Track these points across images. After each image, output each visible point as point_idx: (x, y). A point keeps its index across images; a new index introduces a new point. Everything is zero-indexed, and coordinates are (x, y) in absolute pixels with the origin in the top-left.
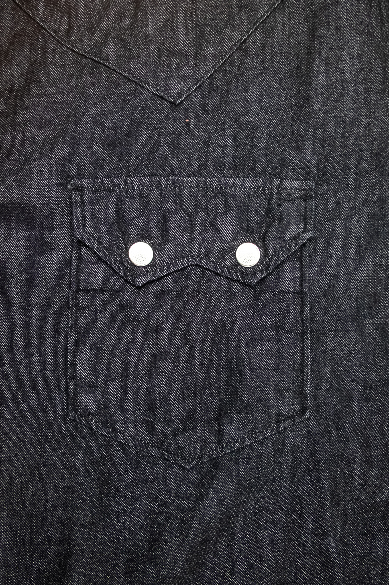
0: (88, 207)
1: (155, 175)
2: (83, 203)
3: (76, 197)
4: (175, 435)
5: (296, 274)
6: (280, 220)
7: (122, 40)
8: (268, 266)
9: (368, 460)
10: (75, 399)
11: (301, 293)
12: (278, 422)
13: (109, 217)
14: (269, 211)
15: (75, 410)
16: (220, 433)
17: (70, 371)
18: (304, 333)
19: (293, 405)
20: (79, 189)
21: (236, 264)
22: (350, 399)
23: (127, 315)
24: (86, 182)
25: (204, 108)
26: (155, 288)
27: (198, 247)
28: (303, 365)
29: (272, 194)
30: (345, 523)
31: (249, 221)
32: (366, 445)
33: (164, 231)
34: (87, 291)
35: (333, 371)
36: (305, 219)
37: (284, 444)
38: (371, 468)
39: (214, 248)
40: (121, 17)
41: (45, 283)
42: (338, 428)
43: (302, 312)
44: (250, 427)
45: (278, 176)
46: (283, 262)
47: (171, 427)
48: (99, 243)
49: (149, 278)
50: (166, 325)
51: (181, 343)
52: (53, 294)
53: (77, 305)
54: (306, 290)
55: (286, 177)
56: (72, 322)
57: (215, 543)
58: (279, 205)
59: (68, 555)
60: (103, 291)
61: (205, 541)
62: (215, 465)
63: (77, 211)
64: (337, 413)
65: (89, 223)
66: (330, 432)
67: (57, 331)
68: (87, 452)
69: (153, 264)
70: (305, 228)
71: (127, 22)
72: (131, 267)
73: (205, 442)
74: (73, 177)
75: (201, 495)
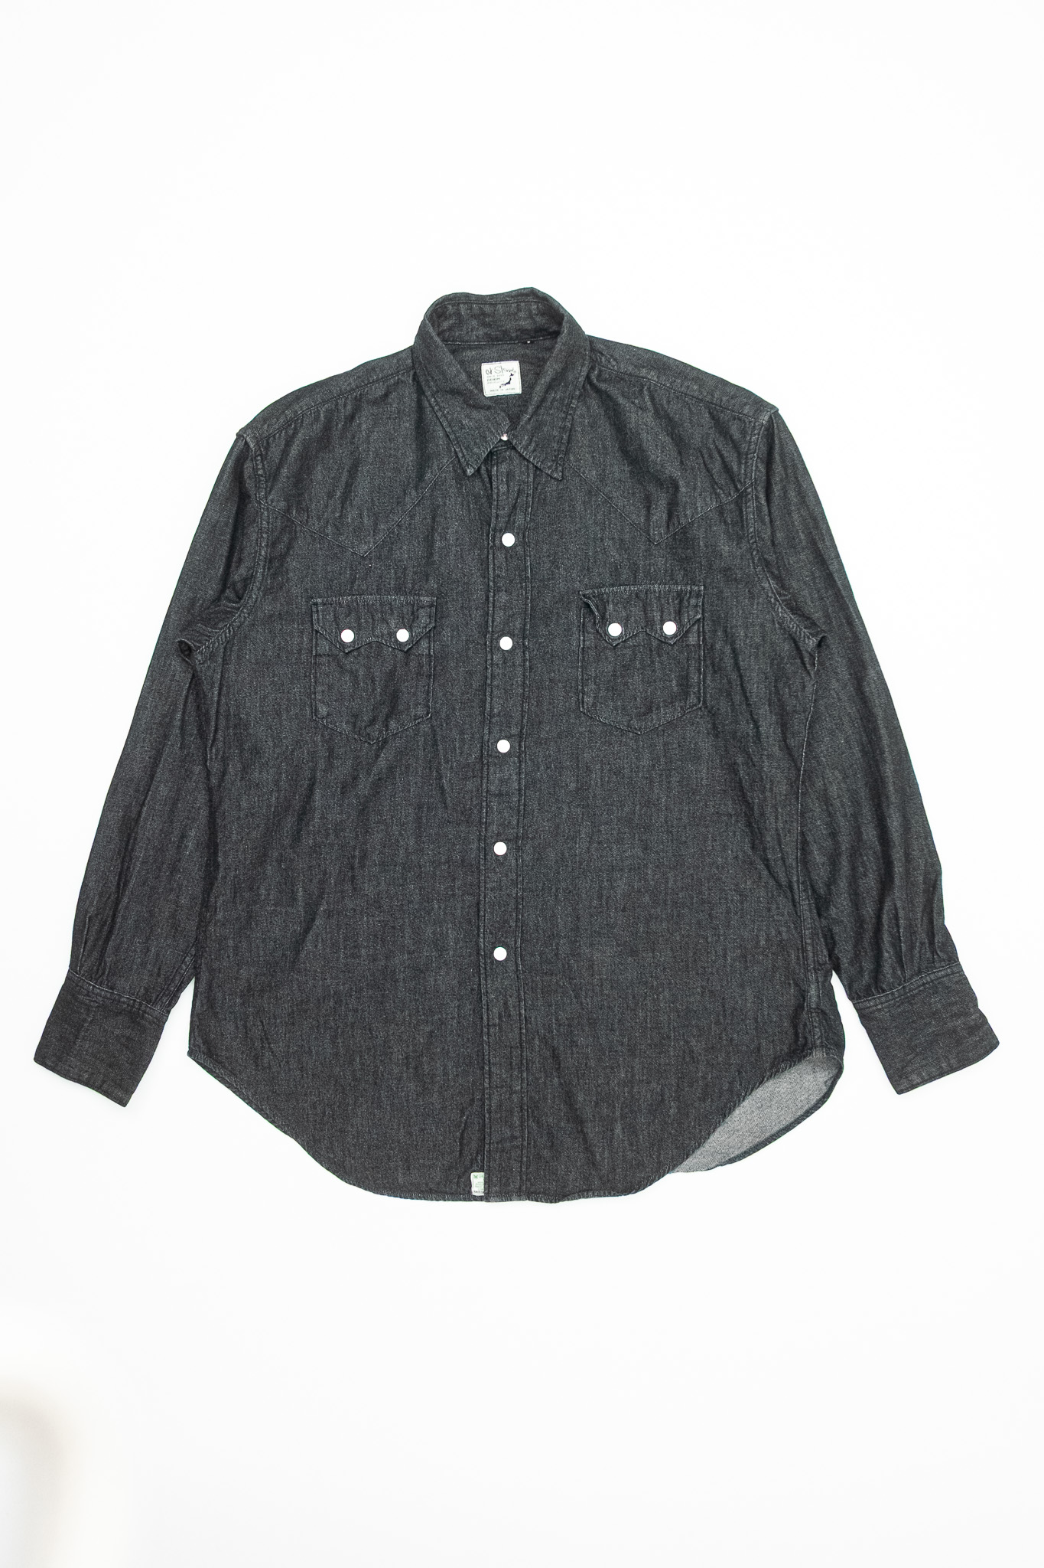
0: (320, 614)
1: (354, 595)
2: (317, 611)
3: (314, 609)
4: (365, 728)
5: (427, 645)
6: (418, 618)
7: (335, 525)
8: (413, 641)
9: (463, 741)
10: (316, 710)
11: (429, 655)
12: (415, 720)
13: (331, 617)
14: (413, 613)
15: (316, 715)
16: (387, 726)
17: (313, 696)
18: (430, 676)
19: (422, 711)
20: (316, 604)
21: (397, 640)
22: (454, 709)
23: (341, 667)
24: (319, 600)
25: (379, 558)
26: (355, 653)
27: (378, 632)
28: (428, 692)
29: (414, 604)
30: (451, 773)
31: (403, 618)
32: (462, 733)
33: (359, 625)
34: (320, 655)
35: (444, 695)
36: (430, 617)
37: (418, 731)
38: (465, 745)
39: (386, 632)
40: (333, 512)
41: (300, 651)
42: (447, 724)
43: (430, 665)
44: (401, 722)
45: (418, 595)
46: (420, 640)
47: (363, 724)
48: (326, 631)
49: (352, 648)
50: (361, 673)
51: (369, 682)
52: (304, 657)
53: (315, 663)
54: (432, 653)
55: (422, 595)
56: (313, 671)
57: (386, 781)
58: (418, 610)
59: (313, 784)
60: (328, 655)
61: (379, 779)
62: (385, 741)
63: (315, 616)
64: (447, 716)
65: (321, 621)
66: (442, 725)
67: (306, 676)
68: (322, 736)
69: (354, 642)
70: (430, 622)
71: (338, 515)
72: (343, 643)
73: (380, 732)
74: (312, 598)
75: (377, 756)
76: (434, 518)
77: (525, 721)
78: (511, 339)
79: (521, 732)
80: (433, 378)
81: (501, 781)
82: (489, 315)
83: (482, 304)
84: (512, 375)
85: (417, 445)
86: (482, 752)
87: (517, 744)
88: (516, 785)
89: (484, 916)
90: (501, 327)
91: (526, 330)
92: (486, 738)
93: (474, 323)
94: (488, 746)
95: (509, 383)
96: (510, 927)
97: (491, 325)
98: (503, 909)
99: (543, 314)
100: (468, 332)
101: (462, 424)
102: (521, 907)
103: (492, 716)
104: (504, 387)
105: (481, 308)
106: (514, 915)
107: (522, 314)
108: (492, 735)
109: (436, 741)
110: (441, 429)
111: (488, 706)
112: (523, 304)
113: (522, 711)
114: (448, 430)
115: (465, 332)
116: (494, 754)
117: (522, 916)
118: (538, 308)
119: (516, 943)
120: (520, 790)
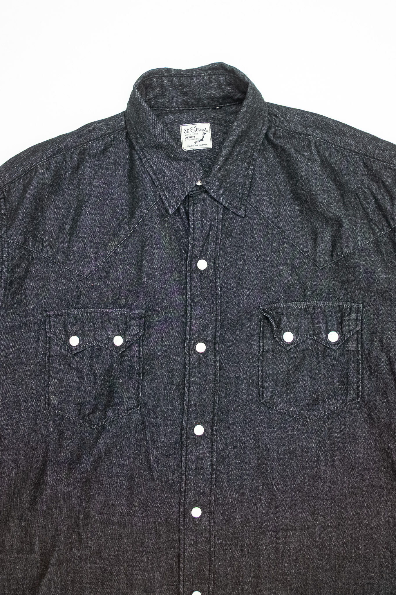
0: (52, 323)
1: (80, 308)
2: (50, 322)
3: (47, 320)
4: (88, 415)
5: (137, 349)
6: (130, 327)
7: (64, 253)
8: (126, 346)
9: (166, 425)
10: (48, 401)
11: (139, 357)
12: (127, 410)
13: (61, 327)
14: (126, 323)
15: (49, 405)
16: (105, 414)
17: (47, 389)
18: (140, 374)
19: (133, 403)
20: (49, 316)
21: (113, 344)
22: (159, 400)
23: (69, 366)
24: (51, 313)
25: (100, 278)
26: (80, 355)
27: (98, 337)
28: (138, 387)
29: (127, 316)
30: (157, 451)
31: (118, 327)
32: (165, 419)
33: (84, 331)
34: (53, 356)
35: (151, 389)
36: (140, 327)
37: (131, 419)
38: (168, 429)
39: (105, 337)
40: (63, 242)
41: (36, 354)
42: (154, 412)
43: (140, 365)
44: (116, 412)
45: (130, 308)
46: (132, 344)
47: (87, 412)
48: (57, 337)
49: (77, 351)
50: (85, 370)
51: (92, 377)
52: (39, 357)
53: (49, 362)
54: (141, 356)
55: (133, 309)
56: (47, 369)
57: (104, 458)
58: (130, 321)
59: (46, 462)
60: (60, 356)
61: (99, 457)
62: (104, 427)
63: (48, 326)
64: (153, 406)
65: (53, 330)
66: (150, 414)
67: (41, 373)
68: (54, 421)
69: (79, 345)
70: (140, 331)
71: (67, 244)
72: (70, 347)
73: (100, 418)
74: (46, 311)
75: (97, 439)
76: (143, 247)
77: (216, 410)
78: (204, 105)
79: (213, 419)
80: (141, 136)
81: (198, 458)
82: (186, 86)
83: (181, 77)
84: (204, 134)
85: (129, 189)
86: (182, 434)
87: (210, 428)
88: (208, 462)
89: (184, 567)
90: (195, 95)
91: (216, 98)
92: (185, 424)
93: (174, 92)
94: (187, 430)
95: (202, 140)
96: (205, 575)
97: (187, 94)
98: (199, 561)
99: (229, 85)
100: (169, 100)
101: (165, 173)
102: (213, 559)
103: (189, 406)
104: (198, 144)
105: (180, 80)
106: (208, 566)
107: (212, 85)
108: (190, 422)
109: (145, 426)
110: (147, 176)
111: (186, 398)
112: (213, 77)
113: (214, 402)
114: (153, 177)
115: (167, 100)
116: (191, 436)
117: (214, 566)
118: (225, 79)
119: (209, 588)
120: (212, 465)
